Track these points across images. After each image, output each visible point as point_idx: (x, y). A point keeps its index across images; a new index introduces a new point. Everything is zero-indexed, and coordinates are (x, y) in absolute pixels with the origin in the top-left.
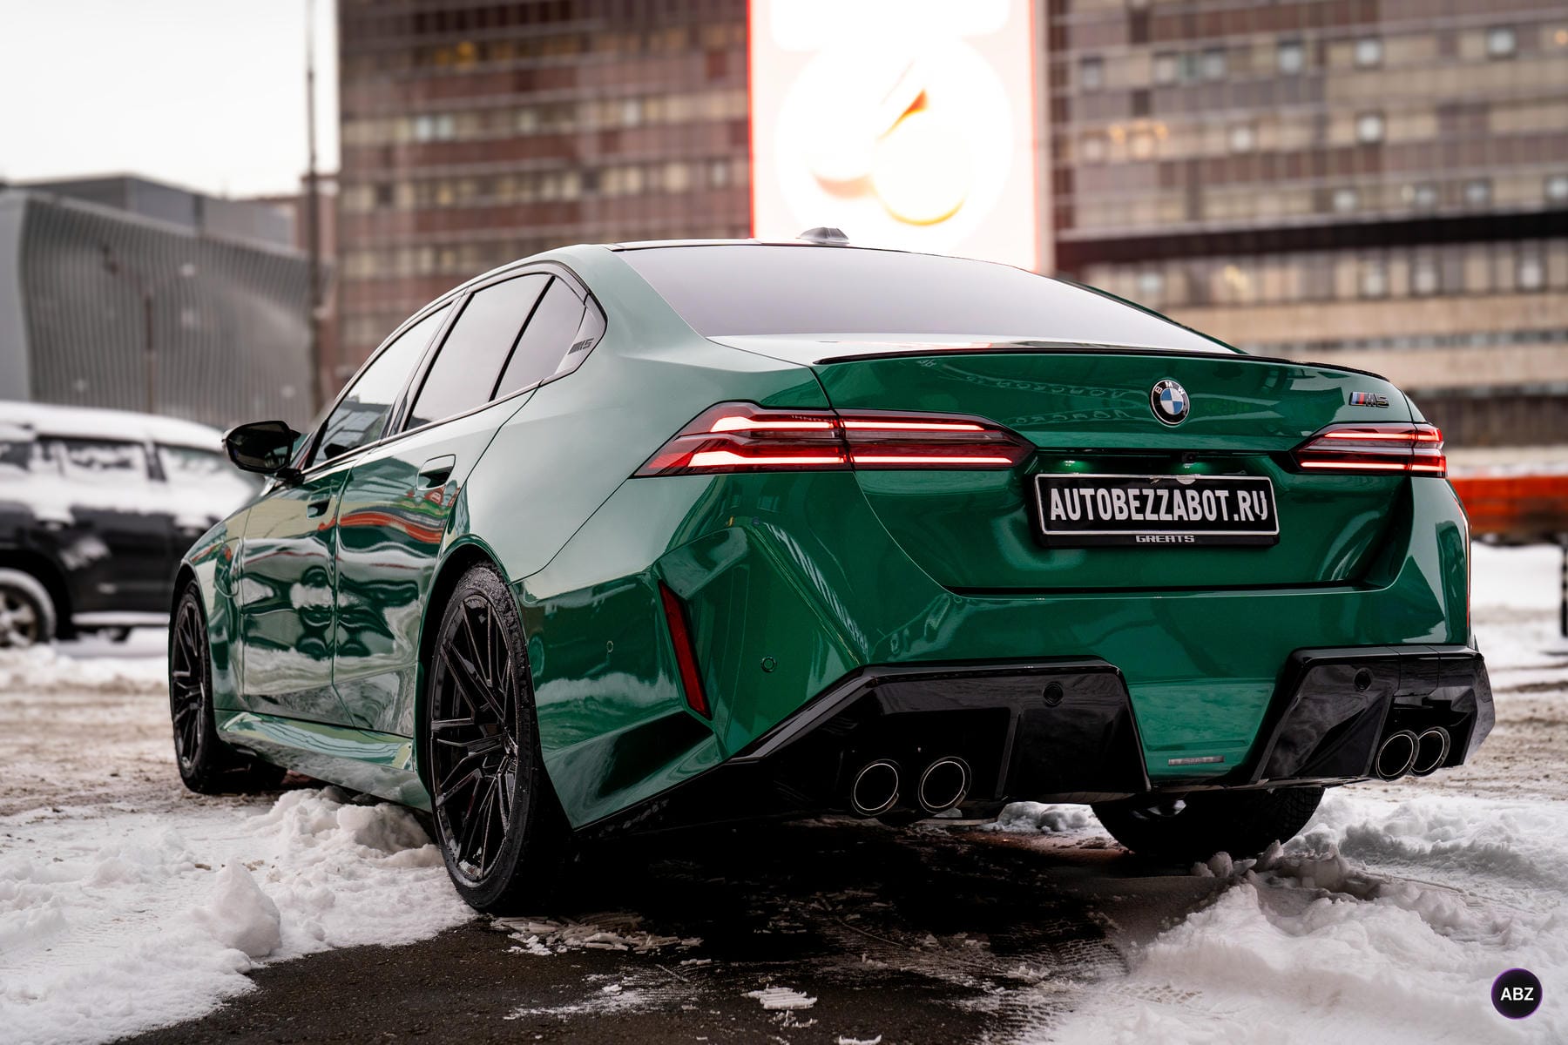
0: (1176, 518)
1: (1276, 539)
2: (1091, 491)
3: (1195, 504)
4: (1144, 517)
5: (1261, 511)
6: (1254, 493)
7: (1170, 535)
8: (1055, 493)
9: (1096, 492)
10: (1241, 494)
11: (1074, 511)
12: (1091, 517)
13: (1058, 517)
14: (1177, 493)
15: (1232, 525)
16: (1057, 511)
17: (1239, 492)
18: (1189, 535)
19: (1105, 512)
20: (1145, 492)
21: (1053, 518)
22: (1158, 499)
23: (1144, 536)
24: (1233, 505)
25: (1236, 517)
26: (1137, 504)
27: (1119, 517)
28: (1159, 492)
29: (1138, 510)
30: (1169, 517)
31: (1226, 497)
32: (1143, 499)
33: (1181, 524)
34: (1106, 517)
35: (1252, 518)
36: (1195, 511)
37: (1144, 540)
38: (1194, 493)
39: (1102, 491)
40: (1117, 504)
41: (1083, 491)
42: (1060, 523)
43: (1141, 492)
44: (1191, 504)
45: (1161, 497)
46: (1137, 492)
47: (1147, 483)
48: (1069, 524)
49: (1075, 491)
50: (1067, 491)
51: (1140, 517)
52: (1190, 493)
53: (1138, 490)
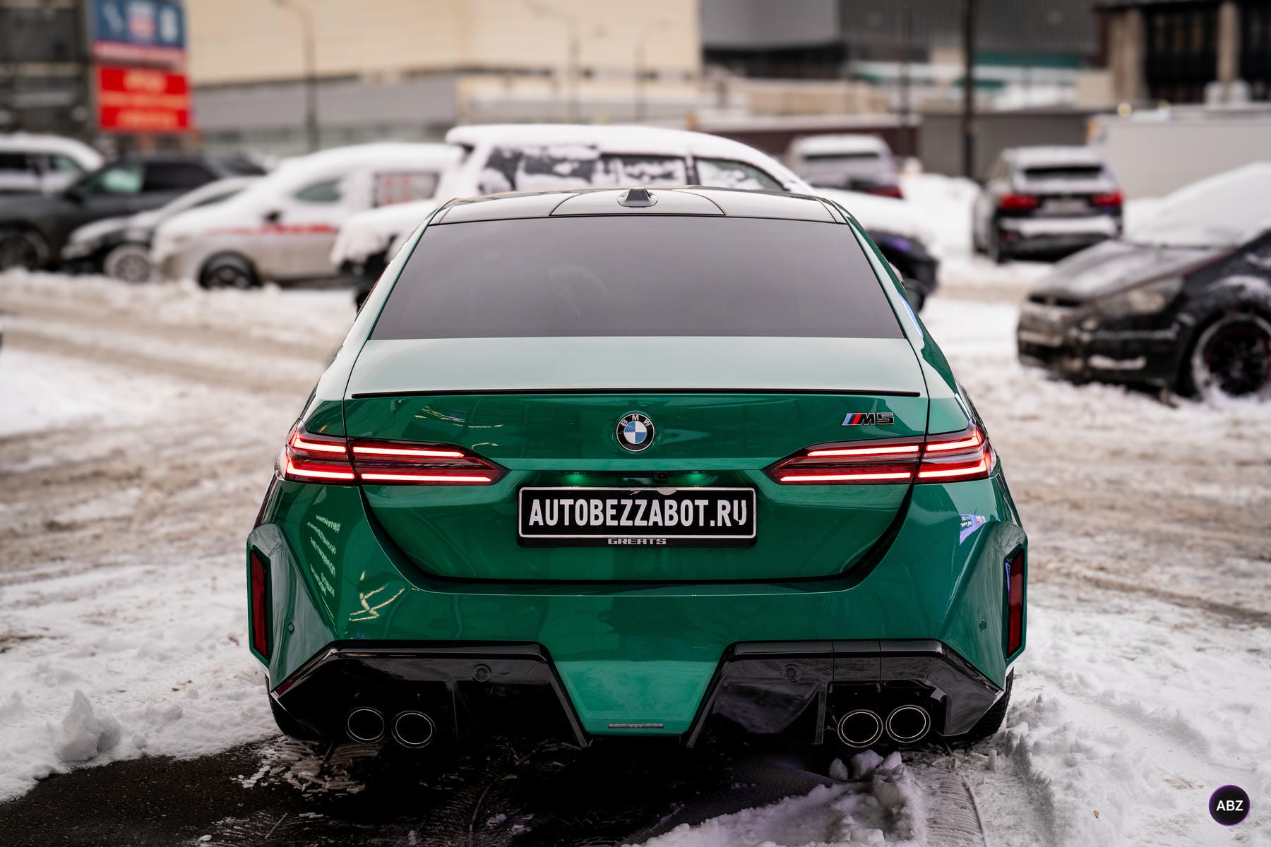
0: (651, 524)
1: (753, 542)
2: (571, 502)
3: (673, 512)
4: (619, 523)
5: (740, 517)
6: (736, 502)
7: (642, 539)
8: (536, 504)
9: (575, 503)
10: (721, 503)
11: (552, 518)
12: (567, 523)
13: (536, 523)
14: (656, 503)
15: (707, 529)
16: (536, 518)
17: (719, 501)
18: (661, 538)
19: (581, 518)
20: (623, 502)
21: (531, 523)
22: (635, 509)
23: (617, 539)
24: (711, 512)
25: (712, 523)
26: (614, 512)
27: (593, 523)
28: (638, 502)
29: (613, 517)
30: (644, 523)
31: (705, 506)
32: (620, 509)
33: (656, 529)
34: (581, 523)
35: (728, 524)
36: (671, 518)
37: (616, 542)
38: (674, 503)
39: (582, 502)
40: (593, 512)
41: (563, 502)
42: (536, 528)
43: (619, 502)
44: (668, 512)
45: (639, 506)
46: (615, 502)
47: (626, 495)
48: (546, 529)
49: (556, 501)
50: (548, 502)
51: (615, 523)
52: (668, 502)
53: (616, 500)
